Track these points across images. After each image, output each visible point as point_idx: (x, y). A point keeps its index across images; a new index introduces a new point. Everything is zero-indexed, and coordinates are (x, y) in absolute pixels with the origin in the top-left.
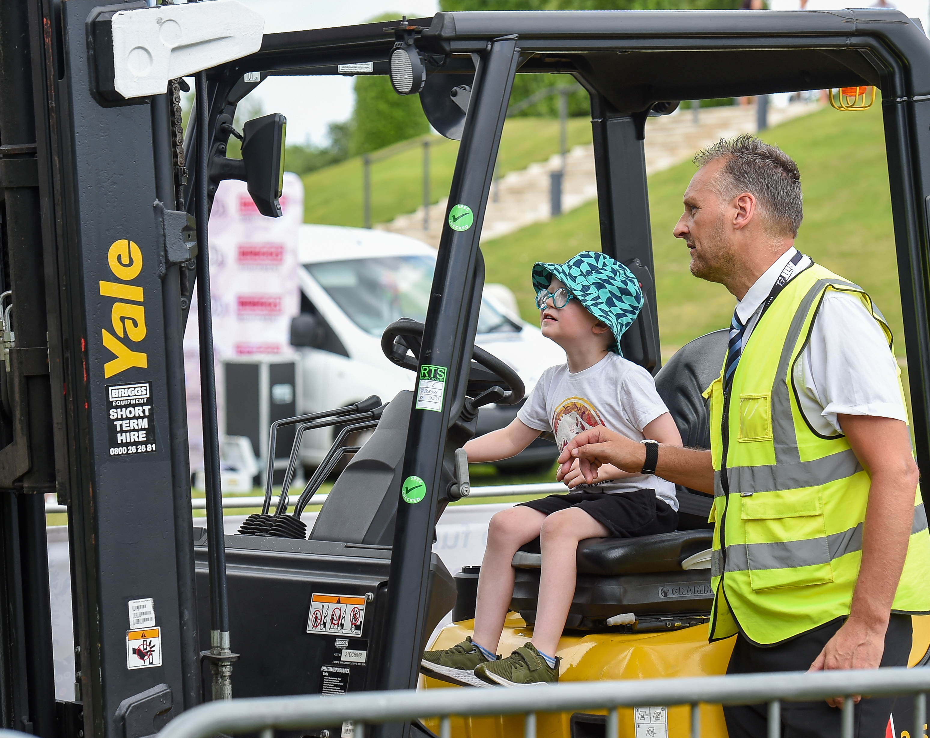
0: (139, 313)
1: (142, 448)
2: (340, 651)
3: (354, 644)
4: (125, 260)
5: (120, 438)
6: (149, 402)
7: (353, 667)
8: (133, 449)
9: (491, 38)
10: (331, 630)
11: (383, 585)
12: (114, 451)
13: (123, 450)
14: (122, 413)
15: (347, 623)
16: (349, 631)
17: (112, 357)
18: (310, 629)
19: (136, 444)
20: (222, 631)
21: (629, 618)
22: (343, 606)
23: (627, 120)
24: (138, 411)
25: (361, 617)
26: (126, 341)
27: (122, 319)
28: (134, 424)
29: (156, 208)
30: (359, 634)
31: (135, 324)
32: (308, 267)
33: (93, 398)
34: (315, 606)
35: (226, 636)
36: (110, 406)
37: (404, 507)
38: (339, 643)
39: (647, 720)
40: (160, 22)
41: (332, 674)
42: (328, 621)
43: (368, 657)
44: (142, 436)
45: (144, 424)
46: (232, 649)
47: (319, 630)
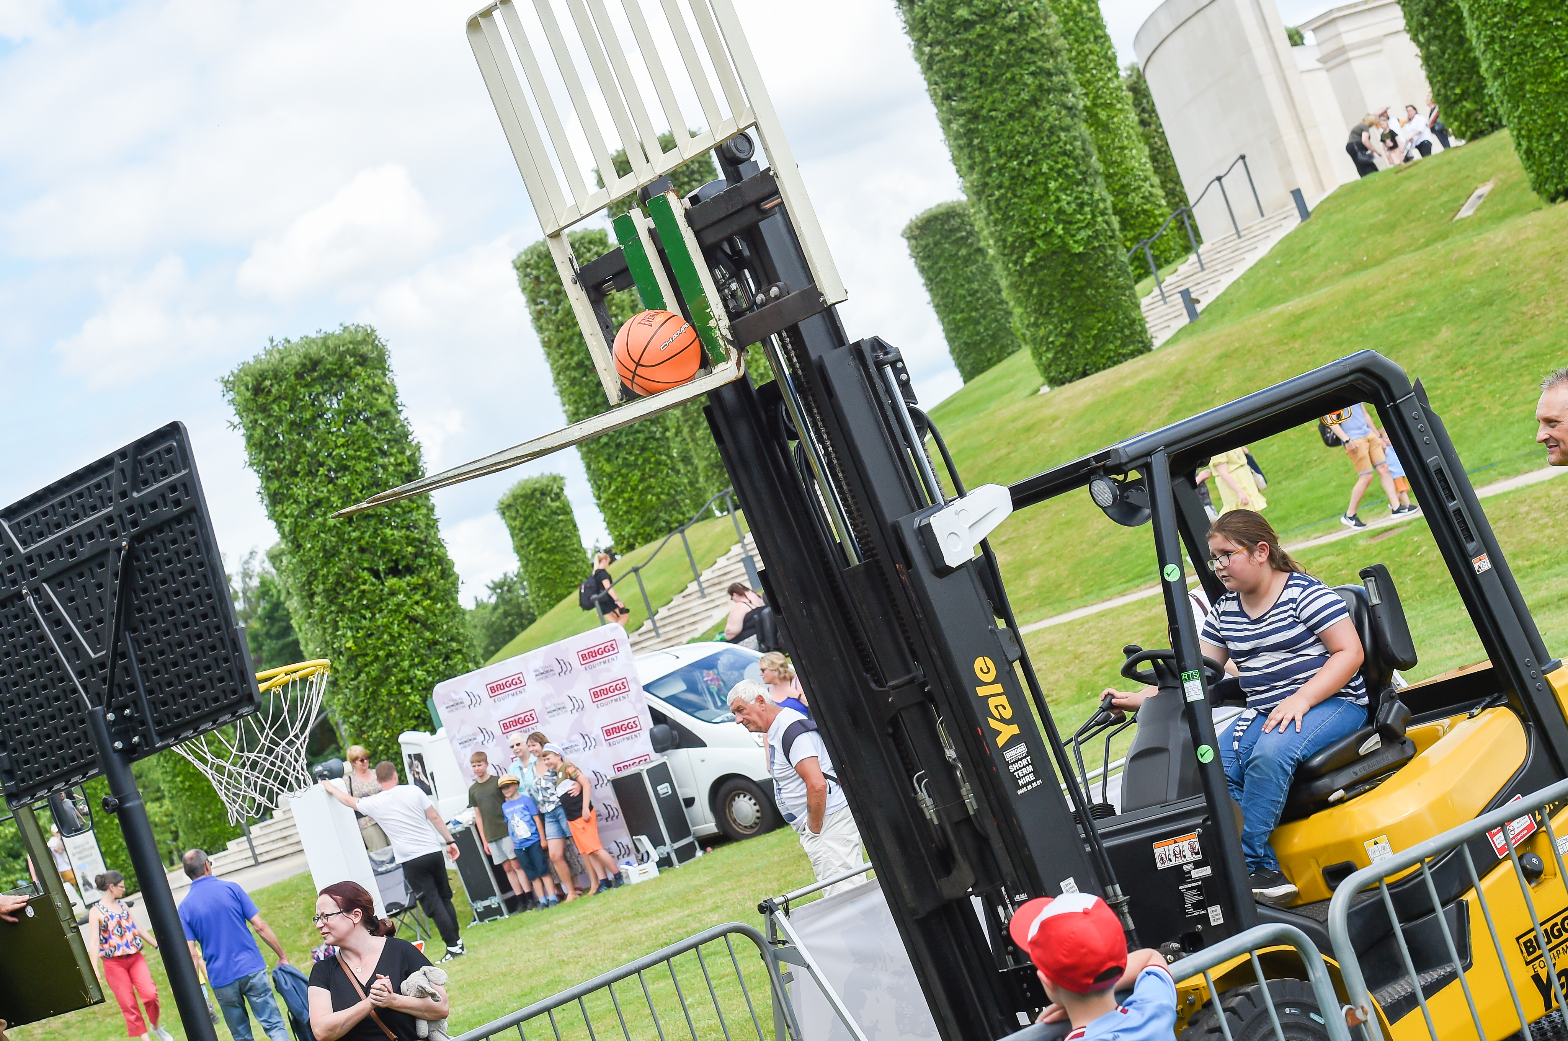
0: (1003, 700)
1: (1034, 785)
2: (1189, 872)
3: (1197, 865)
4: (986, 670)
5: (1021, 782)
6: (1028, 754)
7: (1203, 879)
8: (1029, 787)
9: (1149, 454)
10: (1176, 862)
11: (1205, 821)
12: (1020, 792)
13: (1024, 790)
14: (1016, 766)
15: (1188, 854)
16: (1190, 857)
17: (999, 733)
18: (1160, 866)
19: (1030, 783)
20: (1113, 884)
21: (1341, 793)
22: (1181, 844)
23: (1182, 479)
24: (1024, 762)
25: (1197, 846)
26: (1002, 720)
27: (996, 707)
28: (1025, 771)
29: (991, 630)
30: (1200, 857)
31: (1004, 708)
32: (647, 688)
33: (997, 763)
34: (1158, 852)
35: (1117, 887)
36: (1008, 764)
37: (1202, 766)
38: (1185, 868)
39: (1378, 853)
40: (957, 513)
41: (1188, 889)
42: (1172, 857)
43: (1212, 869)
44: (1031, 777)
45: (1030, 768)
46: (1124, 894)
47: (1168, 865)
